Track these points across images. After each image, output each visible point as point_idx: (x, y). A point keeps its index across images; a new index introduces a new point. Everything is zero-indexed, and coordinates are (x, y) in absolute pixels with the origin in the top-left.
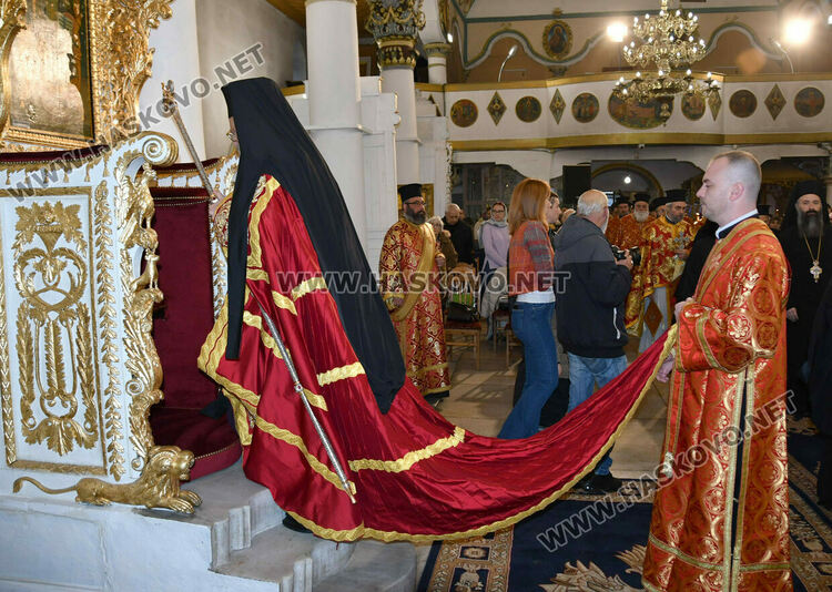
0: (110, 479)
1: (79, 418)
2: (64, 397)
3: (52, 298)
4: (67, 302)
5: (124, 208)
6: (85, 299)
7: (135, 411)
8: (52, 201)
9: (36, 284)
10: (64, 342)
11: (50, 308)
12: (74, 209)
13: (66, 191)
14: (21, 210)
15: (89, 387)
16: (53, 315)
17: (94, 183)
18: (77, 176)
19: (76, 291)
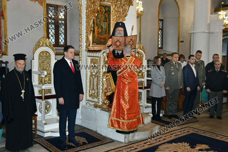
0: (98, 104)
1: (96, 94)
2: (94, 90)
3: (94, 74)
4: (96, 74)
5: (103, 60)
6: (98, 74)
7: (102, 93)
8: (95, 58)
9: (92, 71)
10: (95, 81)
11: (93, 75)
12: (97, 60)
13: (96, 57)
14: (91, 59)
15: (97, 88)
16: (94, 76)
17: (99, 56)
18: (97, 54)
19: (97, 73)
